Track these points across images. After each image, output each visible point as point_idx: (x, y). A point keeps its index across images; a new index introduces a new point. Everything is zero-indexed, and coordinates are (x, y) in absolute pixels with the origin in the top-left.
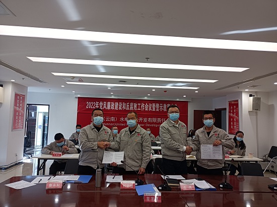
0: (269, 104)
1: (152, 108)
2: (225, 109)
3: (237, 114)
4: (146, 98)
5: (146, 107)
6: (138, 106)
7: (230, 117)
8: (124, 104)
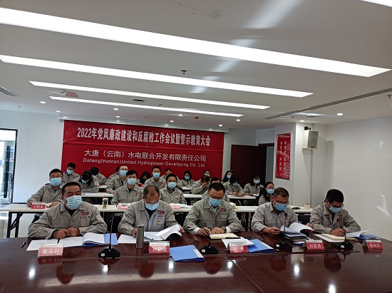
0: (328, 140)
1: (175, 141)
2: (273, 145)
3: (288, 153)
4: (166, 126)
5: (167, 139)
6: (155, 136)
7: (279, 156)
8: (135, 133)
